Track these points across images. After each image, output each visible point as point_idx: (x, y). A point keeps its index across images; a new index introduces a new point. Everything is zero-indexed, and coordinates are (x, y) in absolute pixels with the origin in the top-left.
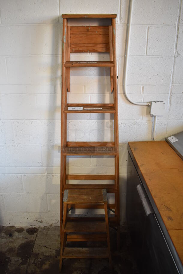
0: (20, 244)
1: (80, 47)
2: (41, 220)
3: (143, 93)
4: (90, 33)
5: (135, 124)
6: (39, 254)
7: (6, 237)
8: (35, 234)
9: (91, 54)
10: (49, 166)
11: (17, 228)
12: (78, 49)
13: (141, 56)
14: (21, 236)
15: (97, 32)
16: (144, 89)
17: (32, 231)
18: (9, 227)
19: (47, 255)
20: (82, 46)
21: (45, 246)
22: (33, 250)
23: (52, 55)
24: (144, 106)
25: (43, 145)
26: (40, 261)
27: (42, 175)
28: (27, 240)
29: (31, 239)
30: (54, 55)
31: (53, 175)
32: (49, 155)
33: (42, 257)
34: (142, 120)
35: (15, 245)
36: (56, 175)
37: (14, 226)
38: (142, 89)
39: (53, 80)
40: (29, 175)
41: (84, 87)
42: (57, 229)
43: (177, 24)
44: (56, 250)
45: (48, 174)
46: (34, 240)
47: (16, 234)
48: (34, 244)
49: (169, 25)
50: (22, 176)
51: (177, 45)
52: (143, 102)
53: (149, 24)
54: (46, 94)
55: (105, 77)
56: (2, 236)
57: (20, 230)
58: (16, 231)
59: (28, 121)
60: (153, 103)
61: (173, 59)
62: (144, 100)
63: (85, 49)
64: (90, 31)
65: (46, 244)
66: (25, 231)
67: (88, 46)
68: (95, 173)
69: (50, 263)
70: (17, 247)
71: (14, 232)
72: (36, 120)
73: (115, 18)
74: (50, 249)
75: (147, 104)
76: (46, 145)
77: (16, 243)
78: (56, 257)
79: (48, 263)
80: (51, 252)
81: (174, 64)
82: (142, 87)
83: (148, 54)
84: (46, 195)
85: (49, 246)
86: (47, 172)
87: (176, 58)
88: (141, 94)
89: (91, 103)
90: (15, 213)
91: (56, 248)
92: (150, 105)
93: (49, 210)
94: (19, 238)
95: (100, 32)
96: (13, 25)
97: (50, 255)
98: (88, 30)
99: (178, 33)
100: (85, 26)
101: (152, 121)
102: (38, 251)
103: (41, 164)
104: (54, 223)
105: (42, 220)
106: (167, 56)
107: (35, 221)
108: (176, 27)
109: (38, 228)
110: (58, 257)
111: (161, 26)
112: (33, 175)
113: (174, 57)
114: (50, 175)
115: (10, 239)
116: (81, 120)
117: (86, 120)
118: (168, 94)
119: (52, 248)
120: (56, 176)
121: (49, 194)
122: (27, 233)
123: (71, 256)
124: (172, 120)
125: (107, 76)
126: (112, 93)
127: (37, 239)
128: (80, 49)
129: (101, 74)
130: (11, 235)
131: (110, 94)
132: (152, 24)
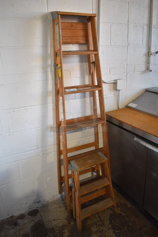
0: (30, 228)
1: (67, 39)
2: (38, 201)
3: (110, 74)
4: (73, 28)
5: (106, 98)
6: (53, 228)
7: (12, 228)
8: (38, 214)
9: (74, 45)
10: (44, 147)
11: (17, 216)
12: (65, 41)
13: (108, 46)
14: (27, 221)
15: (78, 27)
16: (111, 71)
17: (33, 213)
18: (8, 218)
19: (61, 226)
20: (68, 38)
21: (54, 220)
22: (46, 227)
23: (42, 46)
24: (111, 84)
25: (38, 129)
26: (58, 233)
27: (38, 157)
28: (34, 222)
29: (37, 219)
30: (45, 46)
31: (48, 154)
32: (44, 137)
33: (58, 229)
34: (111, 94)
35: (26, 230)
36: (50, 153)
37: (13, 216)
38: (109, 71)
39: (44, 69)
40: (25, 160)
41: (69, 73)
42: (55, 203)
43: (127, 23)
44: (65, 219)
45: (43, 155)
46: (41, 219)
47: (20, 221)
48: (43, 222)
49: (122, 24)
50: (19, 163)
51: (128, 38)
52: (111, 81)
53: (111, 23)
54: (39, 81)
55: (85, 63)
56: (7, 229)
57: (22, 217)
58: (18, 219)
59: (23, 108)
60: (118, 81)
61: (126, 47)
62: (111, 79)
63: (70, 41)
64: (73, 26)
65: (54, 218)
66: (27, 216)
67: (72, 39)
68: (81, 144)
69: (67, 230)
70: (29, 231)
71: (17, 221)
72: (31, 106)
73: (95, 17)
74: (60, 220)
75: (113, 82)
76: (40, 128)
77: (26, 229)
78: (70, 224)
79: (66, 231)
80: (62, 222)
81: (127, 52)
82: (109, 69)
83: (112, 45)
84: (42, 175)
85: (57, 218)
86: (42, 153)
87: (128, 47)
88: (108, 75)
89: (75, 85)
90: (14, 202)
91: (65, 217)
92: (116, 82)
93: (45, 188)
94: (26, 223)
95: (81, 27)
96: (6, 18)
97: (63, 224)
98: (72, 26)
99: (128, 29)
100: (69, 23)
101: (117, 94)
102: (51, 226)
103: (36, 147)
104: (50, 199)
105: (40, 200)
106: (123, 46)
107: (33, 203)
108: (127, 25)
109: (37, 209)
110: (71, 223)
111: (118, 24)
112: (29, 159)
113: (127, 46)
114: (45, 155)
115: (18, 228)
116: (68, 101)
117: (72, 100)
118: (124, 73)
119: (61, 219)
120: (50, 155)
121: (44, 173)
122: (31, 217)
123: (88, 215)
124: (128, 92)
125: (86, 62)
126: (90, 76)
127: (43, 218)
128: (67, 41)
129: (81, 61)
130: (16, 224)
131: (88, 77)
132: (113, 23)
